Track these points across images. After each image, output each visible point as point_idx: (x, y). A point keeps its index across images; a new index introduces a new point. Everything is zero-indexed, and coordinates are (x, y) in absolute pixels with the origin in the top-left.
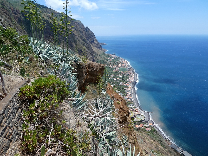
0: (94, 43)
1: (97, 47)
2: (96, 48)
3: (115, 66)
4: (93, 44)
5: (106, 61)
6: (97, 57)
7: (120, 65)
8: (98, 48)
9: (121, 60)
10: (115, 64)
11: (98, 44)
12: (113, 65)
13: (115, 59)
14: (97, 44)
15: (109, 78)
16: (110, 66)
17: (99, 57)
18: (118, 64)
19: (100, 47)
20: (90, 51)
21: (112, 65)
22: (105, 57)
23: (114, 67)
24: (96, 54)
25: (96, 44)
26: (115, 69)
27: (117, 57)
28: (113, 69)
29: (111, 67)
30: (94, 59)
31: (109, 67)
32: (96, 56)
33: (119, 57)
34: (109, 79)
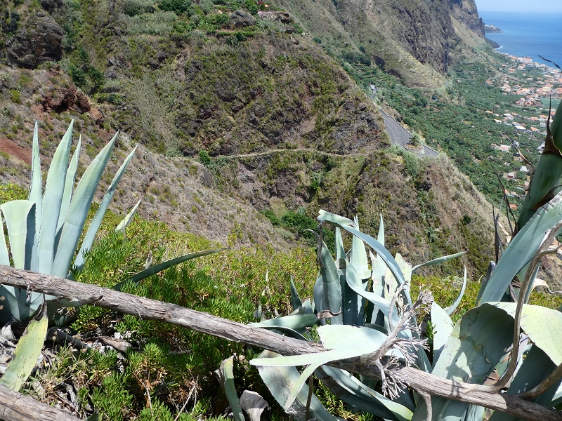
0: (461, 6)
1: (468, 23)
2: (464, 25)
3: (526, 91)
4: (457, 10)
5: (494, 70)
6: (460, 51)
7: (546, 89)
8: (472, 28)
9: (552, 75)
10: (527, 85)
11: (475, 11)
12: (518, 86)
13: (529, 69)
14: (470, 13)
15: (497, 121)
16: (506, 88)
17: (469, 51)
18: (539, 86)
19: (478, 25)
20: (442, 23)
21: (512, 85)
22: (489, 57)
23: (519, 92)
24: (459, 41)
25: (466, 10)
26: (526, 98)
27: (537, 65)
28: (515, 98)
29: (509, 90)
30: (450, 54)
31: (501, 91)
32: (458, 47)
33: (544, 65)
34: (494, 121)
